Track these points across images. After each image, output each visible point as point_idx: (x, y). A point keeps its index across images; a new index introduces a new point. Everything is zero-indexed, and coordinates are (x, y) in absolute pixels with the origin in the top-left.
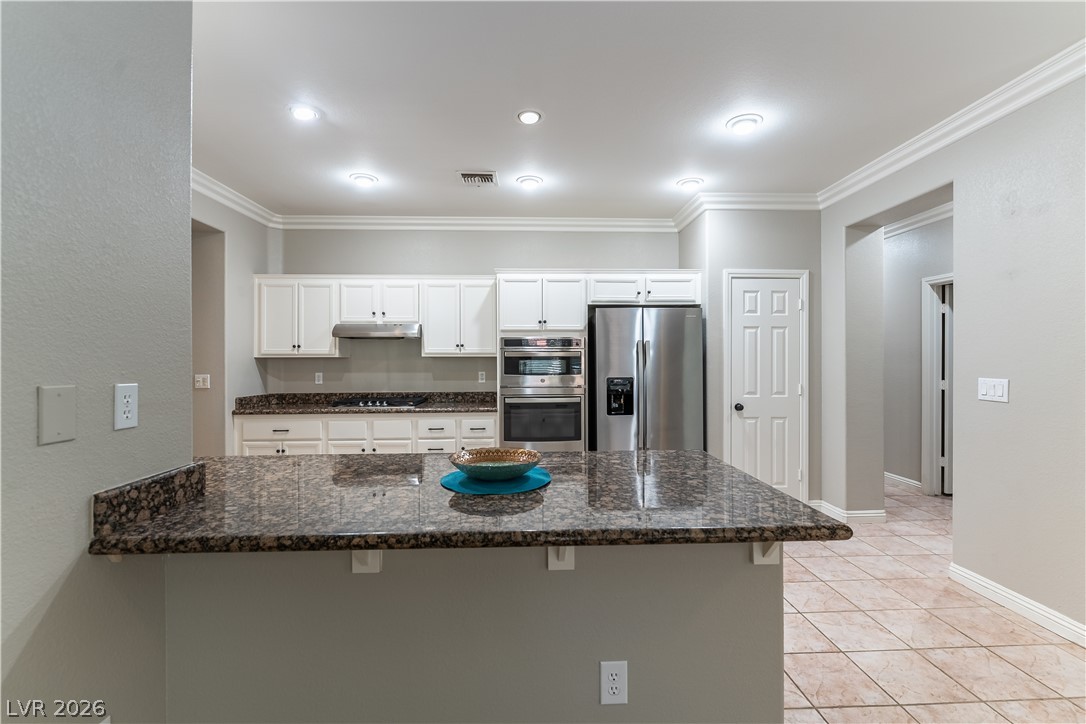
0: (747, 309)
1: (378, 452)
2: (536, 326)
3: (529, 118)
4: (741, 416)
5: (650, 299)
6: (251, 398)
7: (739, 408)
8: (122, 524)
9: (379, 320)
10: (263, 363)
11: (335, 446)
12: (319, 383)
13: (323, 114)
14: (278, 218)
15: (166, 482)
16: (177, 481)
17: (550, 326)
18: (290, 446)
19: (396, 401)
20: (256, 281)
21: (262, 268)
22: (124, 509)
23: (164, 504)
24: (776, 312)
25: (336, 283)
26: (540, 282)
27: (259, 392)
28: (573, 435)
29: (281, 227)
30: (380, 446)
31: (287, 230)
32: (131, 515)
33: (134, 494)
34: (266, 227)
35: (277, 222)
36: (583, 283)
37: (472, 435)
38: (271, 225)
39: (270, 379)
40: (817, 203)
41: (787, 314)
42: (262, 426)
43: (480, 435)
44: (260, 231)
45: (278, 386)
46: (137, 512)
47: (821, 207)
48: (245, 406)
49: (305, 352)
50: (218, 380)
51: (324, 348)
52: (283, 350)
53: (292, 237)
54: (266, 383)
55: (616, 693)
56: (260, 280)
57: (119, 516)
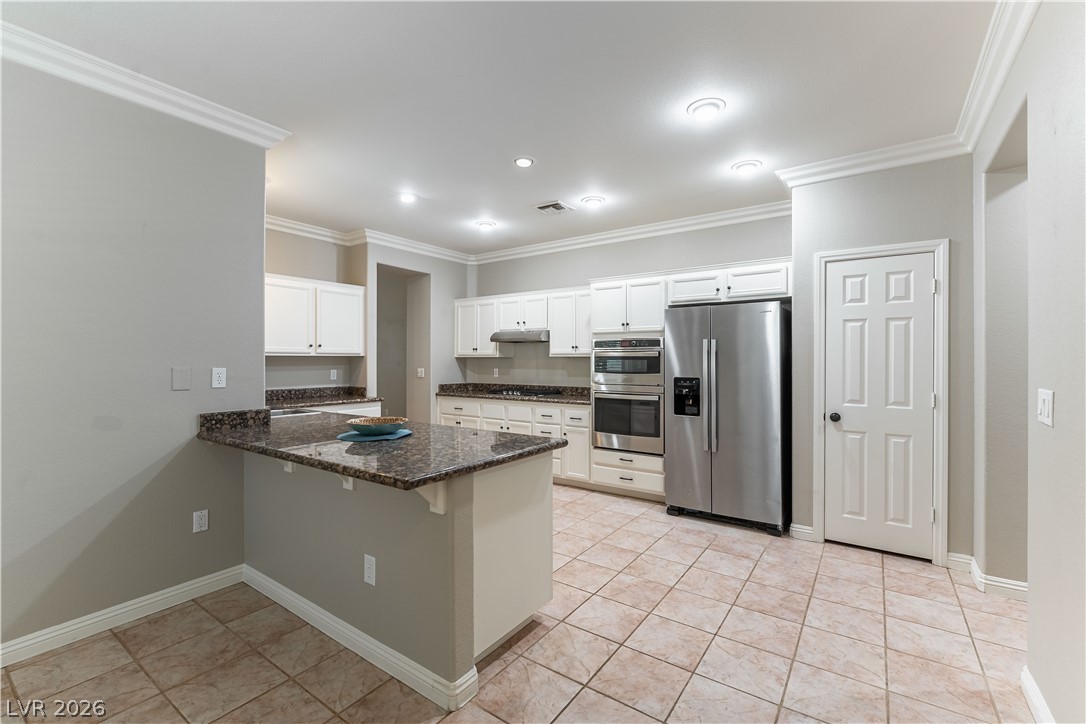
0: (848, 298)
1: (511, 431)
2: (621, 329)
3: (524, 163)
4: (839, 429)
5: (731, 294)
6: (451, 386)
7: (836, 418)
8: (213, 429)
9: (522, 328)
10: (463, 361)
11: (487, 423)
12: (495, 377)
13: (419, 198)
14: (472, 257)
15: (242, 415)
16: (249, 415)
17: (632, 328)
18: (465, 421)
19: (528, 392)
20: (456, 304)
21: (462, 294)
22: (214, 422)
23: (240, 424)
24: (895, 298)
25: (498, 301)
26: (624, 288)
27: (459, 380)
28: (653, 431)
29: (475, 263)
30: (513, 426)
31: (479, 265)
32: (218, 426)
33: (220, 417)
34: (466, 265)
35: (472, 261)
36: (662, 285)
37: (572, 423)
38: (469, 263)
39: (468, 372)
40: (960, 145)
41: (912, 300)
42: (451, 403)
43: (578, 424)
44: (462, 269)
45: (473, 378)
46: (222, 425)
47: (969, 149)
48: (446, 390)
49: (480, 353)
50: (427, 372)
51: (490, 350)
52: (468, 352)
53: (483, 269)
54: (464, 376)
55: (370, 577)
56: (458, 303)
57: (211, 425)
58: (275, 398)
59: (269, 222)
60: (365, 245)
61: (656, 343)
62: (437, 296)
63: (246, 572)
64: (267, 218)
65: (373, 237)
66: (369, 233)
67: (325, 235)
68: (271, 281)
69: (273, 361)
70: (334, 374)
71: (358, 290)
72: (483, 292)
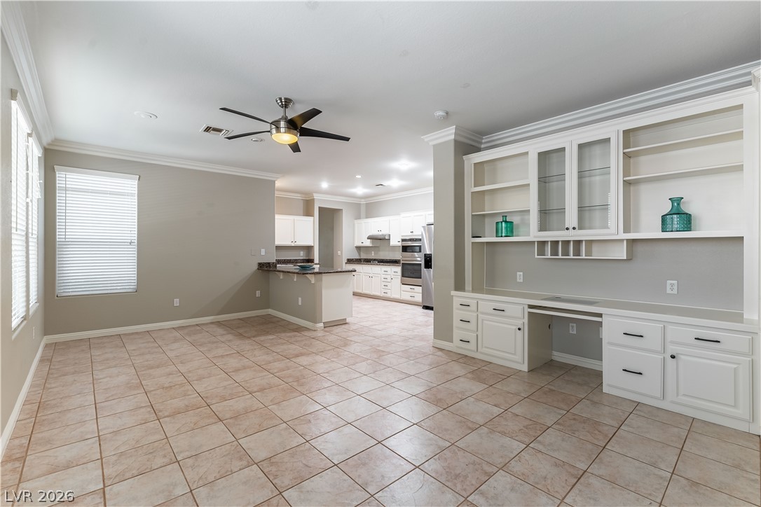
2: (411, 234)
6: (353, 259)
9: (380, 233)
10: (359, 248)
12: (373, 255)
13: (329, 185)
14: (363, 200)
15: (269, 263)
16: (271, 264)
17: (414, 233)
21: (358, 217)
23: (268, 266)
25: (371, 221)
26: (412, 217)
27: (357, 257)
28: (419, 277)
29: (364, 203)
30: (374, 276)
31: (366, 203)
32: (263, 266)
33: (263, 264)
34: (360, 204)
37: (395, 274)
38: (362, 203)
39: (361, 253)
43: (397, 274)
44: (358, 206)
45: (364, 256)
48: (350, 261)
49: (365, 244)
50: (342, 253)
51: (368, 243)
52: (360, 244)
53: (367, 205)
54: (360, 255)
55: (300, 304)
56: (356, 221)
57: (261, 266)
58: (279, 262)
59: (277, 194)
60: (313, 200)
61: (420, 240)
62: (346, 220)
63: (270, 311)
64: (276, 192)
65: (316, 196)
66: (315, 195)
67: (298, 196)
68: (277, 217)
69: (278, 248)
70: (302, 253)
71: (311, 218)
72: (367, 217)
